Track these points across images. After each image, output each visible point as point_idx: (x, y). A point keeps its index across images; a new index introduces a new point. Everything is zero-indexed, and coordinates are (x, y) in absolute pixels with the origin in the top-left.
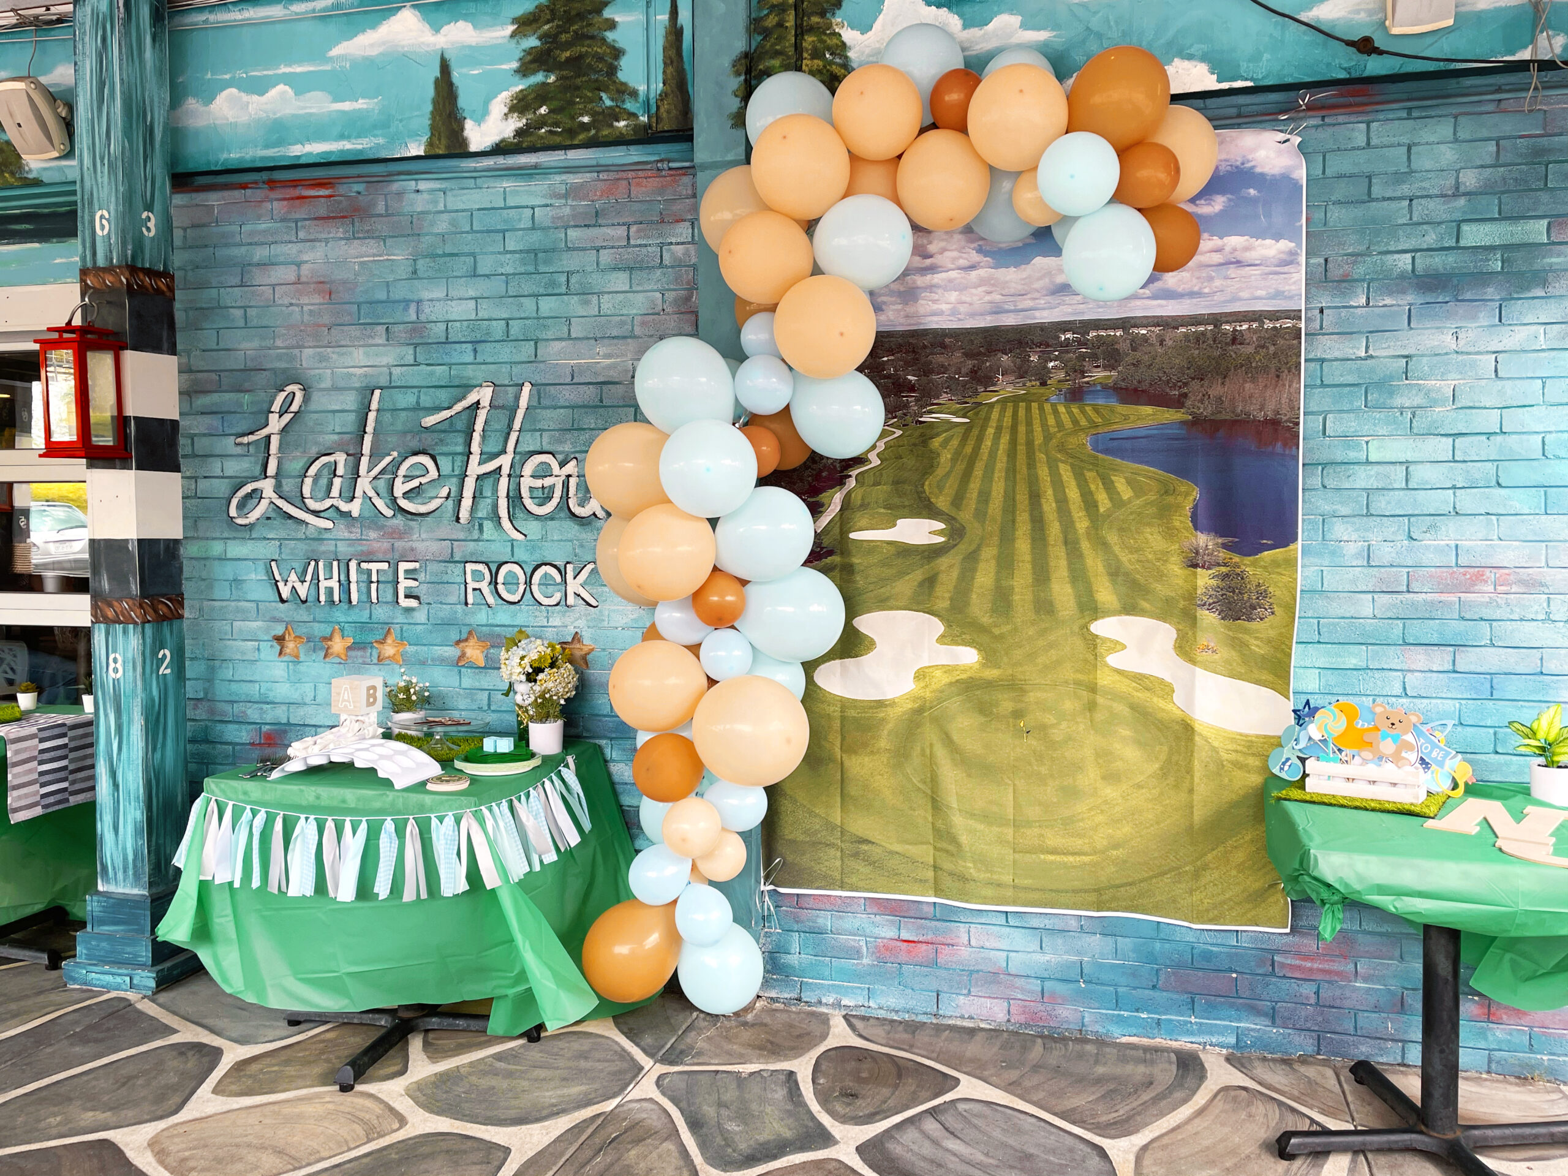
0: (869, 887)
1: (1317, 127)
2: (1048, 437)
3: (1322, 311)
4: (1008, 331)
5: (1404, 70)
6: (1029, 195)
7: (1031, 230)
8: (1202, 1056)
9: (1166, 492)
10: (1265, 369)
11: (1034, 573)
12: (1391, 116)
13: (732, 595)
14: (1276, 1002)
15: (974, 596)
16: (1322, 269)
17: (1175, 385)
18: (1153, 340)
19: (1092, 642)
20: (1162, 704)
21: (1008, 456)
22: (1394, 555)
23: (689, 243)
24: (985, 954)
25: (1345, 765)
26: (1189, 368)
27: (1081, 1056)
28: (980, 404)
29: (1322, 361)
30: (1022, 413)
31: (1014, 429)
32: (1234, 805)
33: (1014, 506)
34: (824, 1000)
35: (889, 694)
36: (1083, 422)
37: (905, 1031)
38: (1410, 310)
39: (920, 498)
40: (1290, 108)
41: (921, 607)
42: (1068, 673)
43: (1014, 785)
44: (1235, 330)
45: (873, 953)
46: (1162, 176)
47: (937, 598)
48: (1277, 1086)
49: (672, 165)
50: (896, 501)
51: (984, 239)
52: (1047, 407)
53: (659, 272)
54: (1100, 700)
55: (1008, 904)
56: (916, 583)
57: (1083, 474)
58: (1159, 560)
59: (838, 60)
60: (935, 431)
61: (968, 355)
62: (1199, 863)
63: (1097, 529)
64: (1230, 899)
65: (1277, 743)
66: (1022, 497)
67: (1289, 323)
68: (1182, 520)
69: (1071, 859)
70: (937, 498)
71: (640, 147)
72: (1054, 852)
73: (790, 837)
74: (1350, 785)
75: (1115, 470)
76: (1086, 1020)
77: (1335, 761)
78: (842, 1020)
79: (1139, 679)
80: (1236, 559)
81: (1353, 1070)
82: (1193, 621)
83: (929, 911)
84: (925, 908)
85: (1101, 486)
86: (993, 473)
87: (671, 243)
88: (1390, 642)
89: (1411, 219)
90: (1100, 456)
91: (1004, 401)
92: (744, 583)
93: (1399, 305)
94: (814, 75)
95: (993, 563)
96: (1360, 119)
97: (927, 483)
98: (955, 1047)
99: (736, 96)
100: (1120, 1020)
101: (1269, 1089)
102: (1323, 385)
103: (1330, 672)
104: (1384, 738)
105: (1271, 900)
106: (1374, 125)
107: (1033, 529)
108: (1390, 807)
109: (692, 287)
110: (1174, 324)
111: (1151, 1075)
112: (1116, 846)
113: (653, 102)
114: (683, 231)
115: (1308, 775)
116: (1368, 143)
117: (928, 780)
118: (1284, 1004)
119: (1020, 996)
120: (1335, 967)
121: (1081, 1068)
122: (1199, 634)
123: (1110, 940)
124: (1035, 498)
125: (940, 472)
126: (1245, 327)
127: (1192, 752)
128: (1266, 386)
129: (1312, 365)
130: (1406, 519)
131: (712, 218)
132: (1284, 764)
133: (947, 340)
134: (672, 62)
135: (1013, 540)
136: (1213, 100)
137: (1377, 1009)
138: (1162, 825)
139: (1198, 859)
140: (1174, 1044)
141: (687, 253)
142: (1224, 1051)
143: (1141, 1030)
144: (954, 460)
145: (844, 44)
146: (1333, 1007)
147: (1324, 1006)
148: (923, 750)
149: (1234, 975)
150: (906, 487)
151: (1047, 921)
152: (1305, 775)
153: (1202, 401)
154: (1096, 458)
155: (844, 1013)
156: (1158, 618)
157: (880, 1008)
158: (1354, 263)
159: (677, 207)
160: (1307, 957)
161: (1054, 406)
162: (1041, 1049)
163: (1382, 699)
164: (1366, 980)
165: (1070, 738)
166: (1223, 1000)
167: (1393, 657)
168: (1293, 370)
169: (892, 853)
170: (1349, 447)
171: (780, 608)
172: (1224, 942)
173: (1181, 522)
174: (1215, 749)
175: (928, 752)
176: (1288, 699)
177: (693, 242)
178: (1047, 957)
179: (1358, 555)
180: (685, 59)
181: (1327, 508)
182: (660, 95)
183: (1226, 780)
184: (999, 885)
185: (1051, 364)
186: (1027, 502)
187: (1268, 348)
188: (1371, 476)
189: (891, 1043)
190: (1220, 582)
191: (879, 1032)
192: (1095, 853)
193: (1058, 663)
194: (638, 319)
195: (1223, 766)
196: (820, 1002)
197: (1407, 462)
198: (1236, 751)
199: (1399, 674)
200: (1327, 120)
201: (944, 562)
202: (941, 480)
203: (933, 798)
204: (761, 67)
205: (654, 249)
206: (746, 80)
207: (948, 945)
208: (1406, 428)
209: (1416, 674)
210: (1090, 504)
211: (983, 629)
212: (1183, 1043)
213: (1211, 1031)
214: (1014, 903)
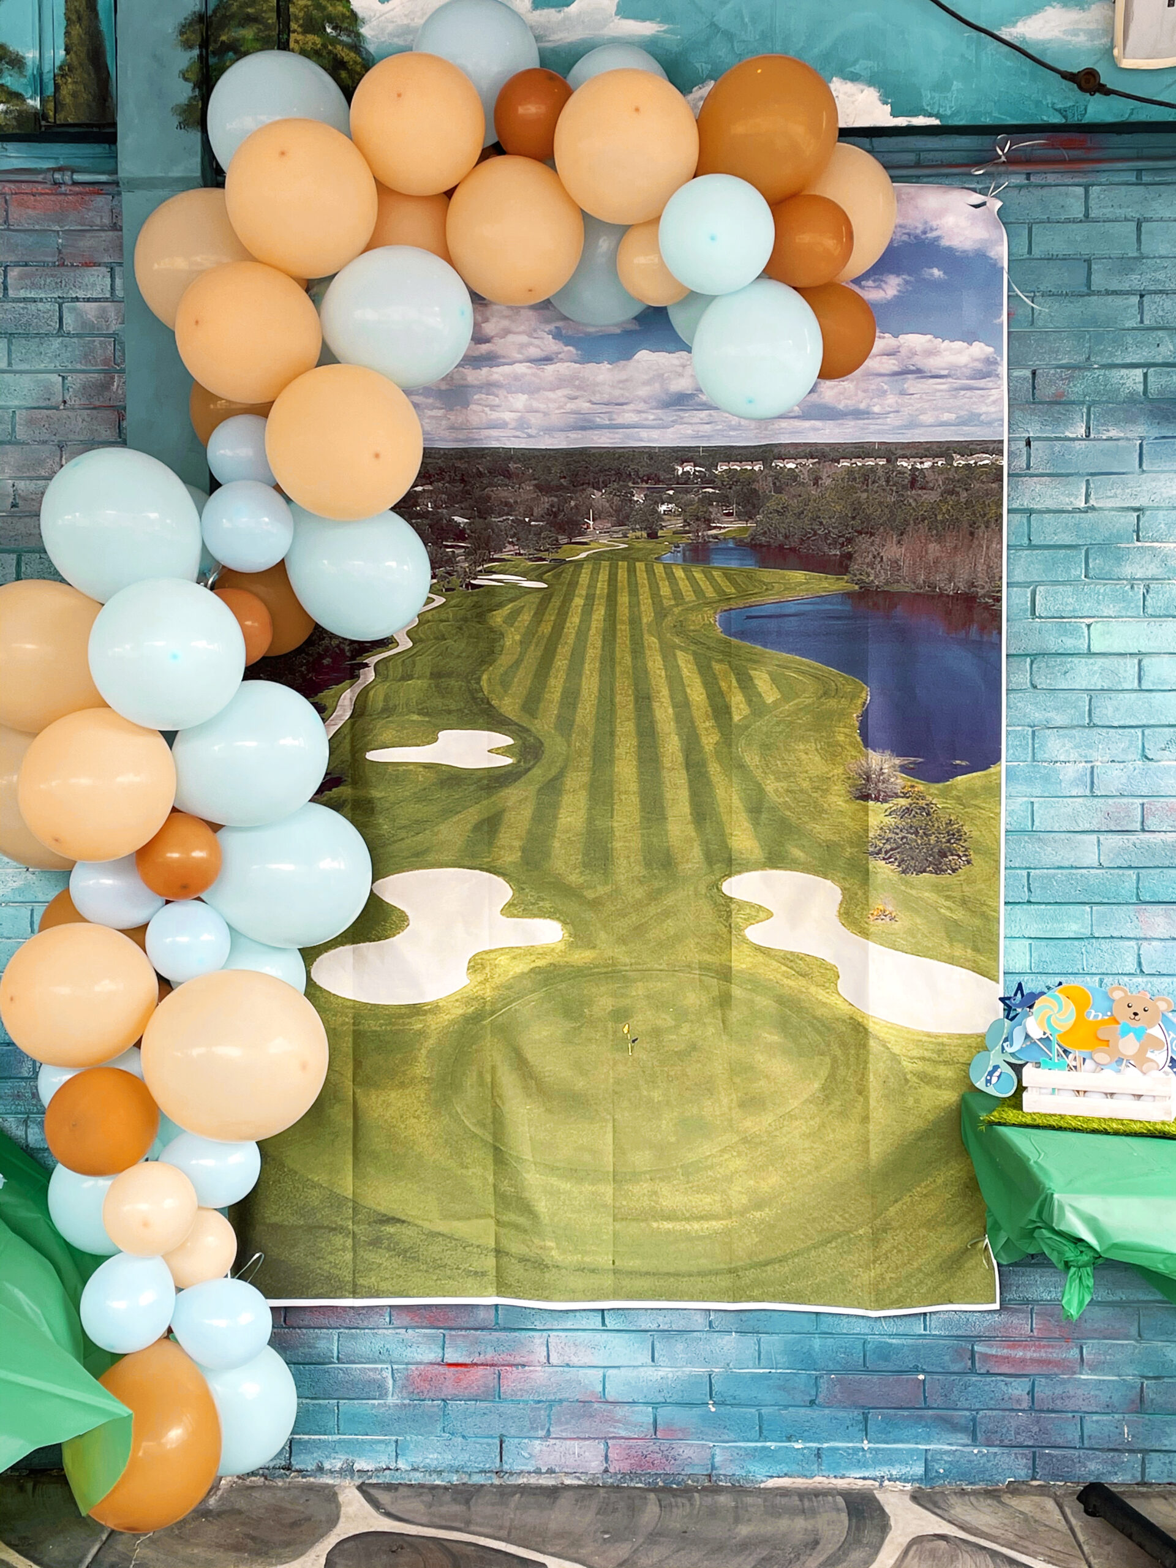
0: (397, 1288)
1: (1020, 187)
2: (661, 613)
3: (1028, 444)
4: (601, 455)
5: (1135, 118)
6: (641, 260)
7: (636, 310)
8: (879, 1496)
9: (825, 693)
10: (953, 524)
11: (643, 809)
12: (1116, 179)
13: (201, 849)
14: (978, 1410)
15: (557, 844)
16: (1028, 385)
17: (835, 542)
18: (805, 477)
19: (725, 907)
20: (822, 995)
21: (604, 640)
22: (1124, 780)
23: (106, 300)
24: (572, 1373)
25: (1073, 1073)
26: (854, 518)
27: (713, 1513)
28: (562, 562)
29: (1030, 512)
30: (622, 575)
31: (612, 600)
32: (923, 1136)
33: (613, 711)
34: (327, 1466)
35: (429, 994)
36: (710, 593)
37: (454, 1500)
38: (1141, 445)
39: (474, 699)
40: (985, 159)
41: (478, 862)
42: (691, 952)
43: (614, 1120)
44: (914, 469)
45: (404, 1386)
46: (830, 243)
47: (502, 847)
48: (985, 1529)
49: (78, 177)
50: (437, 702)
51: (565, 318)
52: (659, 569)
53: (56, 343)
54: (737, 991)
55: (606, 1298)
56: (469, 827)
57: (710, 667)
58: (816, 789)
59: (344, 38)
60: (497, 599)
61: (543, 488)
62: (878, 1222)
63: (730, 746)
64: (919, 1270)
65: (980, 1045)
66: (625, 701)
67: (986, 460)
68: (847, 733)
69: (696, 1226)
70: (501, 699)
71: (23, 146)
72: (671, 1216)
73: (275, 1219)
74: (1081, 1099)
75: (755, 662)
76: (717, 1459)
77: (1061, 1069)
78: (357, 1493)
79: (789, 959)
80: (921, 786)
81: (1083, 1497)
82: (865, 876)
83: (488, 1317)
84: (482, 1314)
85: (734, 683)
86: (583, 663)
87: (77, 299)
88: (1120, 900)
89: (1142, 322)
90: (734, 641)
91: (597, 558)
92: (215, 827)
93: (1128, 439)
94: (308, 57)
95: (583, 796)
96: (1076, 180)
97: (485, 677)
98: (532, 1517)
99: (186, 79)
100: (765, 1455)
101: (975, 1535)
102: (1031, 547)
103: (1044, 943)
104: (1124, 1034)
105: (969, 1265)
106: (1094, 190)
107: (640, 746)
108: (1136, 1127)
109: (113, 368)
110: (832, 455)
111: (815, 1531)
112: (759, 1206)
113: (48, 78)
114: (97, 281)
115: (1025, 1088)
116: (1087, 215)
117: (489, 1121)
118: (989, 1413)
119: (623, 1434)
120: (1055, 1354)
121: (717, 1530)
122: (872, 893)
123: (751, 1340)
124: (644, 701)
125: (504, 661)
126: (928, 464)
127: (866, 1062)
128: (956, 547)
129: (1017, 517)
130: (1139, 731)
131: (156, 266)
132: (991, 1074)
133: (512, 466)
134: (79, 19)
135: (611, 762)
136: (883, 140)
137: (1109, 1409)
138: (823, 1172)
139: (875, 1217)
140: (841, 1483)
141: (103, 315)
142: (909, 1487)
143: (795, 1467)
144: (524, 643)
145: (354, 16)
146: (1053, 1411)
147: (1042, 1411)
148: (480, 1075)
149: (921, 1377)
150: (453, 682)
151: (661, 1319)
152: (1021, 1089)
153: (871, 565)
154: (728, 644)
155: (359, 1482)
156: (816, 873)
157: (414, 1469)
158: (1071, 378)
159: (86, 243)
160: (1014, 1343)
161: (668, 568)
162: (657, 1509)
163: (1111, 978)
164: (1093, 1369)
165: (694, 1047)
166: (906, 1413)
167: (1124, 920)
168: (993, 525)
169: (434, 1235)
170: (1064, 632)
171: (274, 866)
172: (907, 1331)
173: (846, 735)
174: (895, 1058)
175: (488, 1078)
176: (997, 982)
177: (113, 299)
178: (662, 1372)
179: (1077, 781)
180: (102, 15)
181: (1038, 716)
182: (61, 68)
183: (911, 1102)
184: (593, 1271)
185: (663, 508)
186: (631, 706)
187: (958, 493)
188: (1095, 673)
189: (437, 1520)
190: (898, 820)
191: (416, 1506)
192: (730, 1215)
193: (678, 938)
194: (21, 415)
195: (907, 1081)
196: (320, 1469)
197: (1140, 653)
198: (923, 1059)
199: (1133, 943)
200: (1032, 178)
201: (512, 795)
202: (506, 673)
203: (496, 1148)
204: (224, 38)
205: (48, 306)
206: (200, 56)
207: (516, 1365)
208: (1137, 607)
209: (1154, 943)
210: (720, 711)
211: (568, 891)
212: (853, 1480)
213: (890, 1459)
214: (616, 1295)
